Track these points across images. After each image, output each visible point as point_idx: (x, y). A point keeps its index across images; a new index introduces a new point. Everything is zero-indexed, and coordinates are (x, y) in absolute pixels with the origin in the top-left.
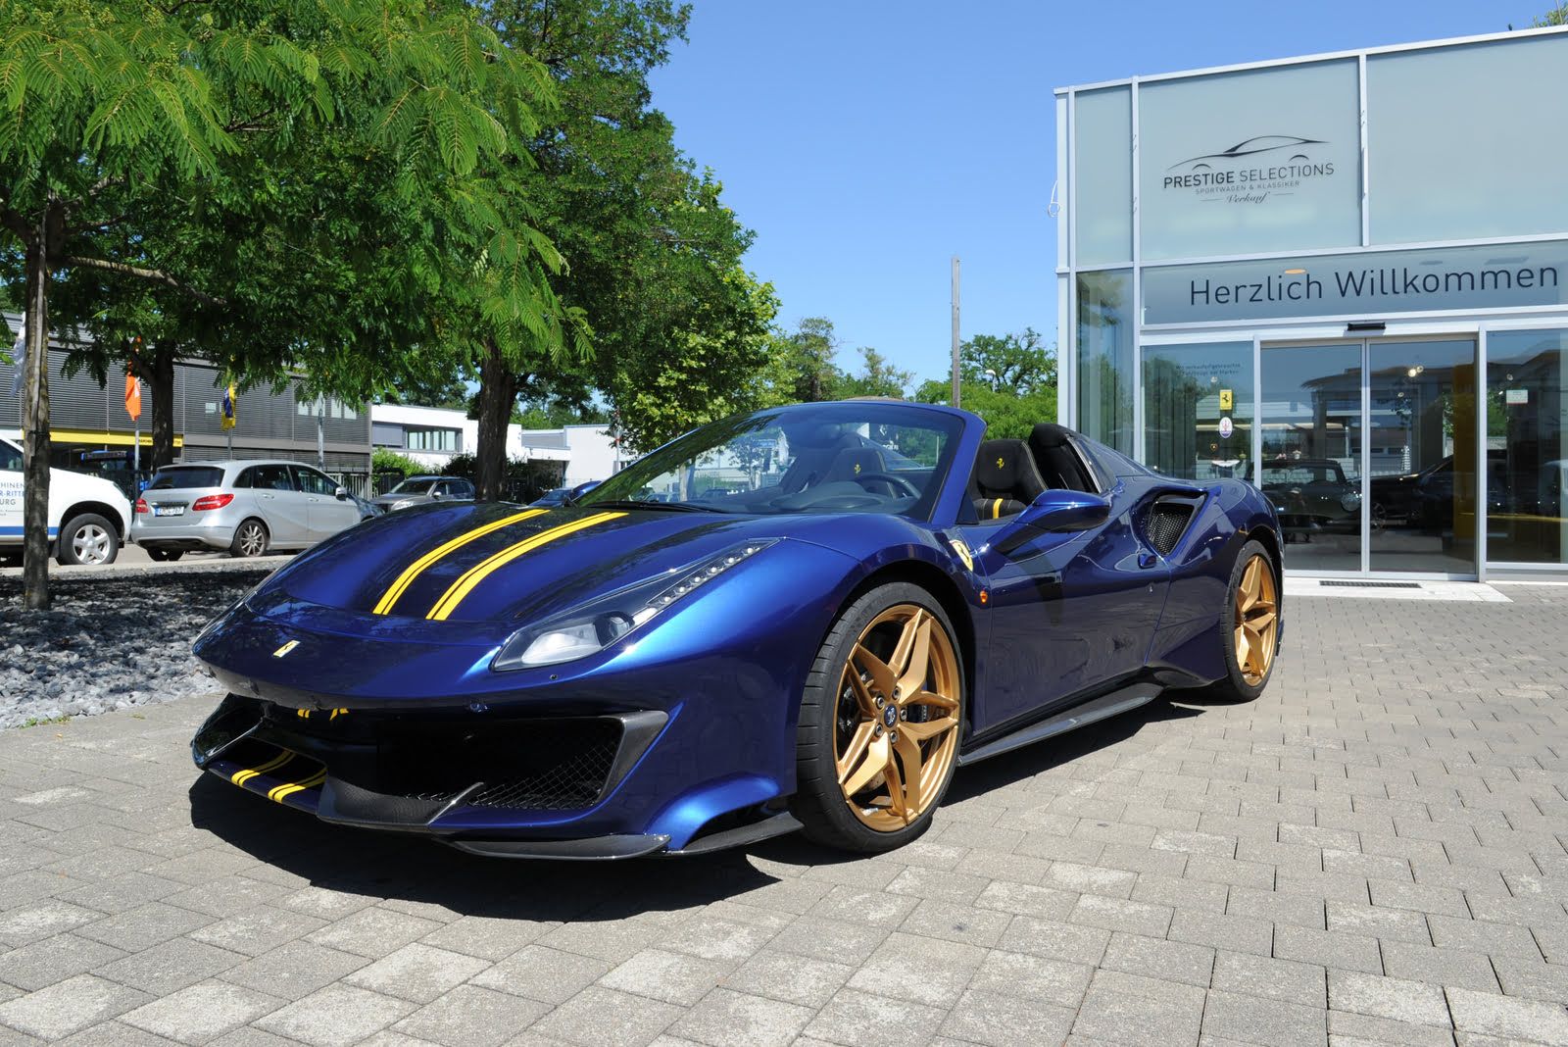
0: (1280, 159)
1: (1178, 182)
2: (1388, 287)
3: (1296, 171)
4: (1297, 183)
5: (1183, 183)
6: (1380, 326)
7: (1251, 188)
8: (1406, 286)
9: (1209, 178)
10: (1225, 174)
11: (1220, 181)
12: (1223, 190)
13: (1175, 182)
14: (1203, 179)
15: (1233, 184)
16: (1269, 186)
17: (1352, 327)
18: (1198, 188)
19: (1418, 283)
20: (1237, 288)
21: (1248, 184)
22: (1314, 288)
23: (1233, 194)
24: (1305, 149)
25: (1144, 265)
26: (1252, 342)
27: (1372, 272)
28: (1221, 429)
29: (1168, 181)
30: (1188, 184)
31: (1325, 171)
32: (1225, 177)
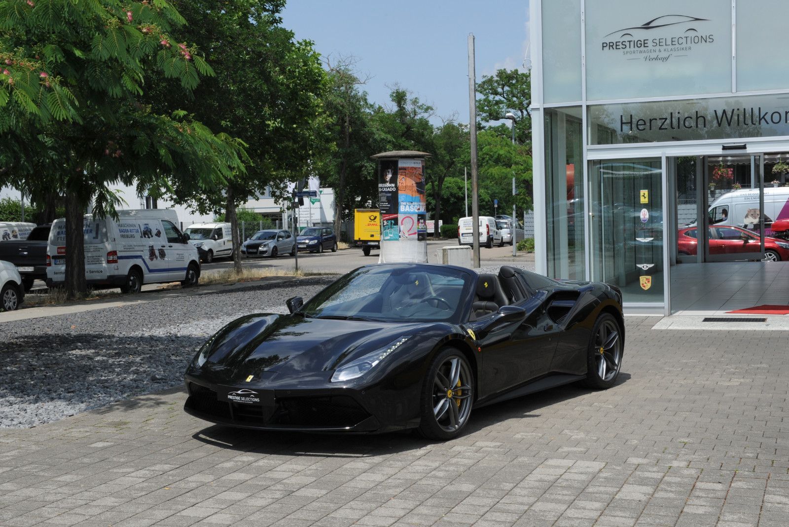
0: (678, 31)
1: (611, 45)
2: (749, 122)
3: (689, 39)
4: (690, 48)
5: (614, 47)
6: (744, 147)
7: (660, 51)
8: (760, 120)
9: (632, 44)
10: (643, 41)
11: (639, 45)
12: (641, 52)
13: (610, 46)
14: (627, 44)
16: (671, 50)
17: (724, 148)
18: (626, 50)
19: (768, 117)
20: (651, 120)
21: (658, 48)
22: (701, 121)
23: (649, 54)
24: (695, 24)
25: (589, 103)
26: (661, 158)
27: (738, 109)
28: (642, 217)
29: (605, 45)
30: (618, 47)
31: (708, 40)
32: (643, 43)
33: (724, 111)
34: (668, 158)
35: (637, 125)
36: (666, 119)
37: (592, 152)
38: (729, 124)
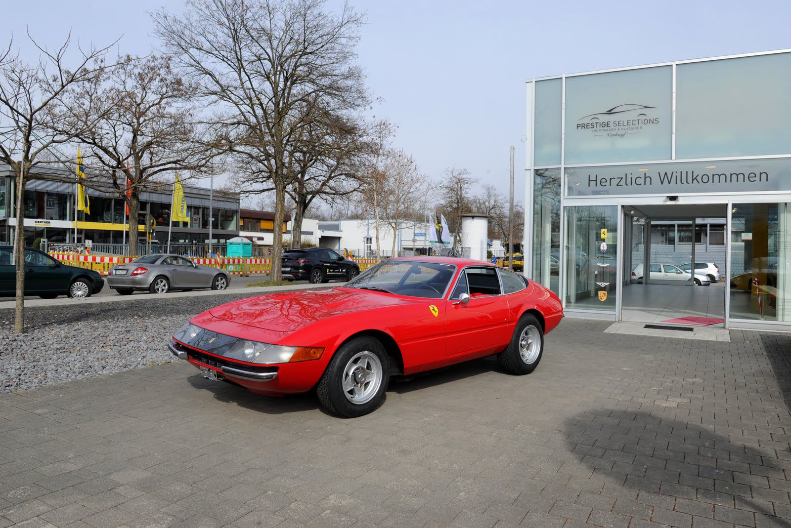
0: (633, 115)
1: (583, 126)
3: (640, 122)
5: (586, 127)
7: (619, 130)
8: (693, 180)
9: (598, 124)
10: (606, 123)
11: (603, 126)
12: (605, 130)
14: (595, 125)
15: (610, 128)
16: (627, 129)
19: (699, 179)
20: (611, 179)
21: (617, 127)
22: (648, 180)
23: (610, 132)
24: (645, 111)
25: (566, 166)
26: (617, 206)
27: (676, 172)
28: (602, 248)
29: (579, 126)
30: (588, 127)
31: (655, 122)
32: (606, 124)
33: (666, 174)
34: (623, 206)
35: (601, 182)
36: (622, 178)
37: (567, 201)
38: (669, 183)
